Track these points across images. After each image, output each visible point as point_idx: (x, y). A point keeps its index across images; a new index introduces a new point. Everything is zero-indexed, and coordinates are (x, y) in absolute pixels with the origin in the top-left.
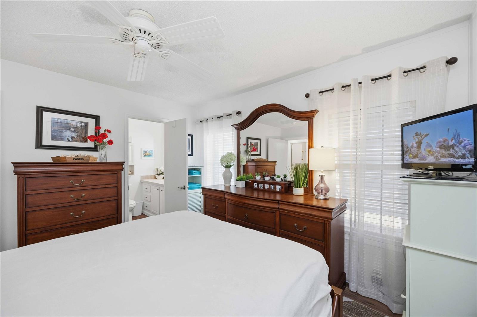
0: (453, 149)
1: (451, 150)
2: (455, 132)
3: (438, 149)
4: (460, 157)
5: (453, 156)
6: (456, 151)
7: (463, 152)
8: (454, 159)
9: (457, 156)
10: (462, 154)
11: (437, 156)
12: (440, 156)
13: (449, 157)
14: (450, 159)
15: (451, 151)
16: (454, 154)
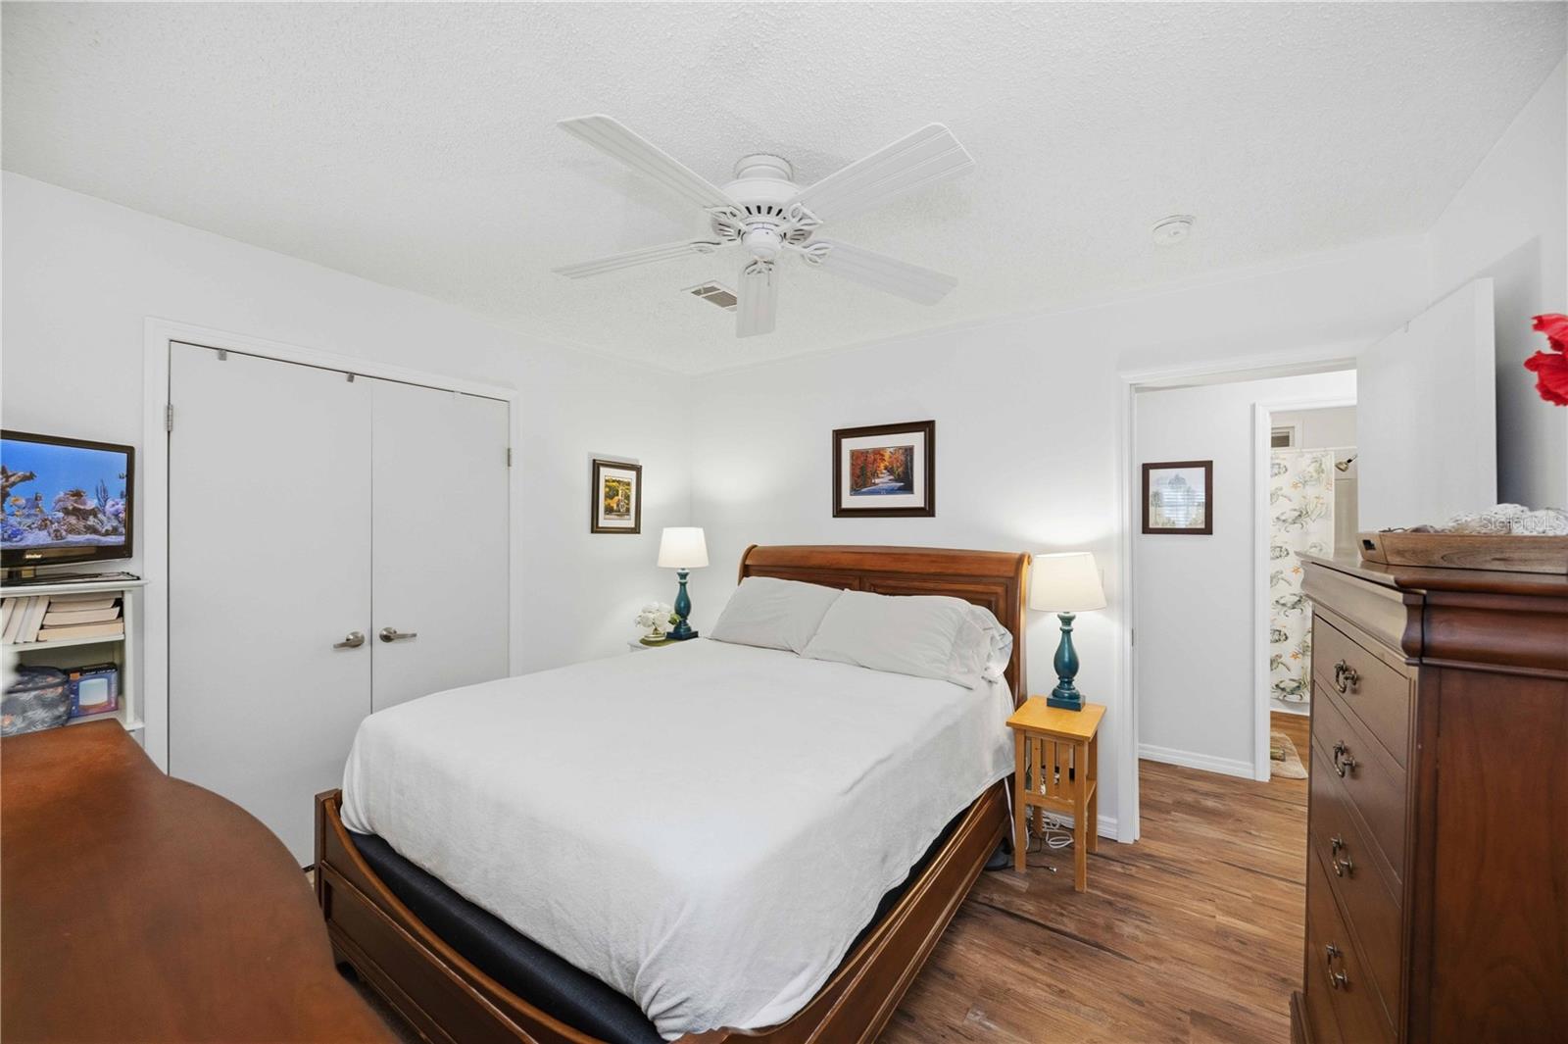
0: (95, 516)
1: (91, 518)
2: (100, 484)
3: (61, 515)
4: (107, 533)
5: (95, 531)
6: (102, 522)
7: (114, 524)
8: (96, 537)
9: (104, 530)
10: (112, 526)
11: (56, 531)
12: (66, 531)
13: (86, 533)
14: (88, 536)
15: (91, 521)
16: (98, 526)
